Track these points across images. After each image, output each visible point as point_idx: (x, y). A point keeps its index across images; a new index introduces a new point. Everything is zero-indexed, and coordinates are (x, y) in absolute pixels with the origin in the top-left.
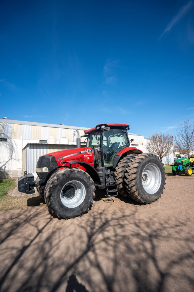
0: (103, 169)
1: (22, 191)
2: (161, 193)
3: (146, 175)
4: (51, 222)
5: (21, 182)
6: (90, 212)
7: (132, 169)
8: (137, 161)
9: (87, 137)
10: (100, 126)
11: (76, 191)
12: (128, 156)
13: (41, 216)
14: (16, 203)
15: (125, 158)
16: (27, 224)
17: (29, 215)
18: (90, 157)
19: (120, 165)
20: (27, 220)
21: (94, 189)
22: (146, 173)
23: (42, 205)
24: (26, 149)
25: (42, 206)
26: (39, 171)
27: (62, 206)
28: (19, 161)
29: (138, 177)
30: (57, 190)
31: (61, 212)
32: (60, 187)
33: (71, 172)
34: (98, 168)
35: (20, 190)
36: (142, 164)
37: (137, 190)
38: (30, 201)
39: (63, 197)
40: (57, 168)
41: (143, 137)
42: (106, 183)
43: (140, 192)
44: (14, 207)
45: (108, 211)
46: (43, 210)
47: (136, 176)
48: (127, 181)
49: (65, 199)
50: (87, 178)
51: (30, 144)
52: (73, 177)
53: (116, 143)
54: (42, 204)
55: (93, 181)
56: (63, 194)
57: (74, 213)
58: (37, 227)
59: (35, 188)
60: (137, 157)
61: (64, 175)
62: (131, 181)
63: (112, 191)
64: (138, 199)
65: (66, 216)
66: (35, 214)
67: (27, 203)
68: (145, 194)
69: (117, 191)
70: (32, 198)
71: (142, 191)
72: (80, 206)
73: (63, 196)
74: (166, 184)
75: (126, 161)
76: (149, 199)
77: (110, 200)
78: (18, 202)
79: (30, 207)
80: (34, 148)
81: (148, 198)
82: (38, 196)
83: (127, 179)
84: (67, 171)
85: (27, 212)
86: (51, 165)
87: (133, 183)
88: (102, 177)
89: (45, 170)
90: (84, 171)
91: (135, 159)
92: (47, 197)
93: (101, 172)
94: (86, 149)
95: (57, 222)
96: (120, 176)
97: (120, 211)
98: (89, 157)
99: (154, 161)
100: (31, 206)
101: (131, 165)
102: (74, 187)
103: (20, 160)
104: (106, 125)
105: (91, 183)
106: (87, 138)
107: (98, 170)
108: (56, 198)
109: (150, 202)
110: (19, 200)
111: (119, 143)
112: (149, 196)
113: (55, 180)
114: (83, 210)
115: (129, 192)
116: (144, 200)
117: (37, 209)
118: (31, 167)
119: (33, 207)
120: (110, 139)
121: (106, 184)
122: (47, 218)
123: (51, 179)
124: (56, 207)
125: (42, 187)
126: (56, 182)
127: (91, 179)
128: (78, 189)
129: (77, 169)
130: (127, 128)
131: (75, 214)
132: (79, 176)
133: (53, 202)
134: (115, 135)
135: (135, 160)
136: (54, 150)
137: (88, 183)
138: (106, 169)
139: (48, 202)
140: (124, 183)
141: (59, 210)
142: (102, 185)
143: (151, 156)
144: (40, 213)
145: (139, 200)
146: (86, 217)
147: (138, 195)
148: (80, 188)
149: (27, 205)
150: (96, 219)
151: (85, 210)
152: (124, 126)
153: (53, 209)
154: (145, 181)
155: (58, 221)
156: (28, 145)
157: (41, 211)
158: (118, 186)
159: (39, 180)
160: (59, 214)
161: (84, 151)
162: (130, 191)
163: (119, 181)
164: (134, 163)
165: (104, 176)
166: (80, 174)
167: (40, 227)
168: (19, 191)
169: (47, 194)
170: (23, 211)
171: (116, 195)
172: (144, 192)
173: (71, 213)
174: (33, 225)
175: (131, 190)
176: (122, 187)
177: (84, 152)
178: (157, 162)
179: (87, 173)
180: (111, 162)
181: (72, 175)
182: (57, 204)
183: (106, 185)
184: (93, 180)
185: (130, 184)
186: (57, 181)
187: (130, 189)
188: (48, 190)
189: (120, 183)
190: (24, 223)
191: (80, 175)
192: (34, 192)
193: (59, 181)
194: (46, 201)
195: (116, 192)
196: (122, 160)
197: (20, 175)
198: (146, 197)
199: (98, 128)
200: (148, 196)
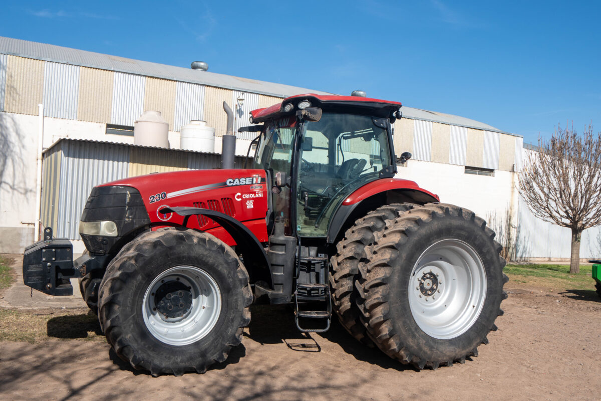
0: (286, 241)
1: (34, 286)
2: (478, 341)
3: (434, 278)
4: (111, 376)
5: (32, 258)
6: (231, 366)
7: (379, 250)
8: (401, 227)
9: (258, 133)
10: (296, 101)
11: (194, 301)
12: (384, 207)
13: (84, 361)
14: (14, 324)
15: (372, 214)
16: (41, 375)
17: (48, 356)
18: (256, 201)
19: (352, 235)
20: (44, 367)
21: (249, 300)
22: (435, 270)
23: (93, 336)
24: (53, 155)
25: (92, 338)
26: (89, 231)
27: (144, 334)
28: (29, 194)
29: (396, 279)
30: (134, 288)
31: (140, 352)
32: (143, 279)
33: (180, 239)
34: (272, 237)
35: (28, 280)
36: (415, 238)
37: (386, 318)
38: (56, 325)
39: (154, 315)
40: (146, 225)
41: (519, 141)
42: (294, 286)
43: (397, 326)
44: (5, 334)
45: (283, 370)
46: (91, 350)
47: (388, 275)
48: (362, 286)
49: (160, 321)
50: (227, 262)
51: (70, 140)
52: (185, 254)
53: (355, 161)
54: (91, 334)
55: (248, 275)
56: (153, 306)
57: (179, 360)
58: (67, 381)
59: (75, 282)
60: (404, 214)
61: (159, 247)
62: (372, 287)
63: (314, 314)
64: (392, 348)
65: (155, 365)
66: (67, 354)
67: (48, 328)
68: (414, 336)
69: (328, 317)
70: (65, 317)
71: (404, 323)
72: (197, 344)
73: (155, 309)
74: (501, 313)
75: (371, 224)
76: (429, 352)
77: (311, 347)
78: (19, 325)
79: (56, 339)
80: (82, 154)
81: (426, 349)
82: (84, 315)
83: (362, 281)
84: (169, 236)
85: (46, 349)
86: (128, 218)
87: (378, 296)
88: (283, 266)
89: (107, 228)
90: (219, 242)
91: (398, 219)
92: (104, 305)
93: (280, 252)
94: (247, 175)
95: (127, 379)
96: (346, 271)
97: (321, 374)
98: (252, 201)
99: (463, 233)
100: (58, 337)
101: (379, 238)
102: (190, 288)
103: (31, 191)
104: (314, 101)
105: (240, 280)
106: (260, 137)
107: (273, 245)
108: (128, 309)
109: (431, 365)
110: (23, 318)
111: (364, 162)
112: (431, 342)
113: (130, 258)
114: (208, 355)
115: (366, 324)
116: (411, 354)
117: (77, 346)
118: (67, 220)
119: (63, 340)
120: (340, 144)
121: (293, 290)
122: (101, 368)
123: (120, 255)
124: (127, 334)
125: (96, 281)
126: (132, 265)
127: (242, 267)
128: (200, 296)
129: (198, 234)
130: (394, 114)
131: (182, 365)
132: (204, 255)
133: (119, 318)
134: (357, 132)
135: (396, 222)
136: (149, 166)
137: (231, 280)
138: (298, 244)
139: (104, 318)
140: (354, 295)
141: (134, 345)
142: (281, 293)
143: (456, 214)
144: (84, 354)
145: (394, 350)
146: (212, 375)
147: (391, 335)
148: (208, 292)
149: (46, 331)
150: (237, 384)
151: (213, 357)
152: (382, 106)
153: (118, 339)
154: (429, 295)
155: (131, 378)
156: (62, 144)
157: (86, 352)
158: (337, 303)
159: (88, 258)
160: (135, 357)
161: (237, 180)
162: (367, 320)
163: (342, 286)
164: (390, 233)
165: (290, 264)
166: (206, 249)
167: (76, 385)
168: (26, 283)
169: (104, 295)
170: (35, 345)
171: (323, 329)
172: (414, 329)
173: (170, 358)
174: (57, 379)
175: (371, 317)
176: (349, 307)
177: (237, 182)
178: (475, 238)
179: (227, 247)
180: (324, 222)
181: (182, 249)
182: (132, 326)
183: (296, 292)
184: (247, 273)
185: (369, 297)
186: (136, 261)
187: (367, 315)
188: (109, 285)
189: (344, 295)
190: (34, 372)
191: (206, 253)
192: (69, 292)
193: (141, 263)
194: (101, 318)
195: (325, 319)
196: (363, 219)
197: (32, 239)
198: (418, 345)
199: (288, 108)
200: (427, 342)
